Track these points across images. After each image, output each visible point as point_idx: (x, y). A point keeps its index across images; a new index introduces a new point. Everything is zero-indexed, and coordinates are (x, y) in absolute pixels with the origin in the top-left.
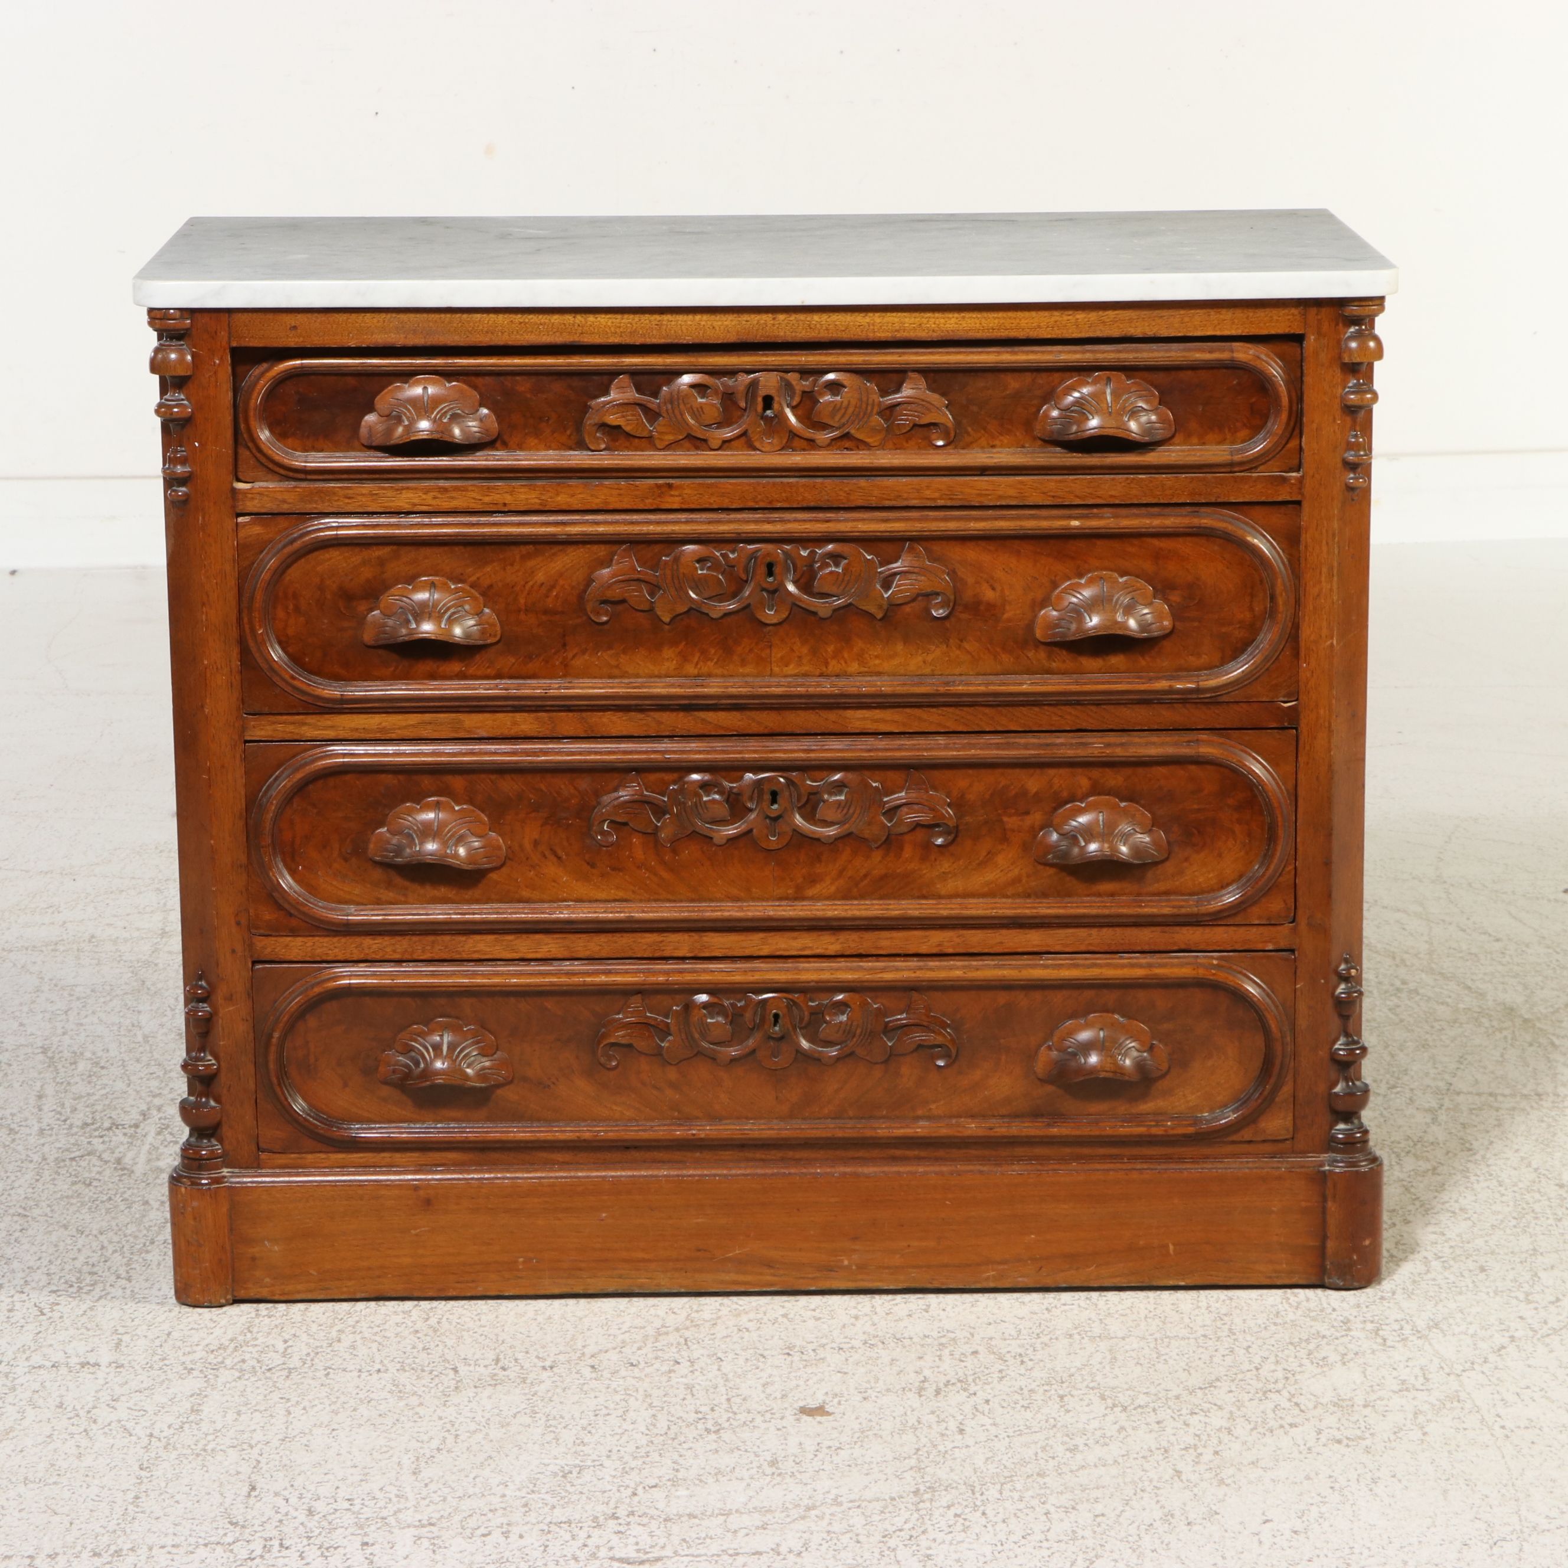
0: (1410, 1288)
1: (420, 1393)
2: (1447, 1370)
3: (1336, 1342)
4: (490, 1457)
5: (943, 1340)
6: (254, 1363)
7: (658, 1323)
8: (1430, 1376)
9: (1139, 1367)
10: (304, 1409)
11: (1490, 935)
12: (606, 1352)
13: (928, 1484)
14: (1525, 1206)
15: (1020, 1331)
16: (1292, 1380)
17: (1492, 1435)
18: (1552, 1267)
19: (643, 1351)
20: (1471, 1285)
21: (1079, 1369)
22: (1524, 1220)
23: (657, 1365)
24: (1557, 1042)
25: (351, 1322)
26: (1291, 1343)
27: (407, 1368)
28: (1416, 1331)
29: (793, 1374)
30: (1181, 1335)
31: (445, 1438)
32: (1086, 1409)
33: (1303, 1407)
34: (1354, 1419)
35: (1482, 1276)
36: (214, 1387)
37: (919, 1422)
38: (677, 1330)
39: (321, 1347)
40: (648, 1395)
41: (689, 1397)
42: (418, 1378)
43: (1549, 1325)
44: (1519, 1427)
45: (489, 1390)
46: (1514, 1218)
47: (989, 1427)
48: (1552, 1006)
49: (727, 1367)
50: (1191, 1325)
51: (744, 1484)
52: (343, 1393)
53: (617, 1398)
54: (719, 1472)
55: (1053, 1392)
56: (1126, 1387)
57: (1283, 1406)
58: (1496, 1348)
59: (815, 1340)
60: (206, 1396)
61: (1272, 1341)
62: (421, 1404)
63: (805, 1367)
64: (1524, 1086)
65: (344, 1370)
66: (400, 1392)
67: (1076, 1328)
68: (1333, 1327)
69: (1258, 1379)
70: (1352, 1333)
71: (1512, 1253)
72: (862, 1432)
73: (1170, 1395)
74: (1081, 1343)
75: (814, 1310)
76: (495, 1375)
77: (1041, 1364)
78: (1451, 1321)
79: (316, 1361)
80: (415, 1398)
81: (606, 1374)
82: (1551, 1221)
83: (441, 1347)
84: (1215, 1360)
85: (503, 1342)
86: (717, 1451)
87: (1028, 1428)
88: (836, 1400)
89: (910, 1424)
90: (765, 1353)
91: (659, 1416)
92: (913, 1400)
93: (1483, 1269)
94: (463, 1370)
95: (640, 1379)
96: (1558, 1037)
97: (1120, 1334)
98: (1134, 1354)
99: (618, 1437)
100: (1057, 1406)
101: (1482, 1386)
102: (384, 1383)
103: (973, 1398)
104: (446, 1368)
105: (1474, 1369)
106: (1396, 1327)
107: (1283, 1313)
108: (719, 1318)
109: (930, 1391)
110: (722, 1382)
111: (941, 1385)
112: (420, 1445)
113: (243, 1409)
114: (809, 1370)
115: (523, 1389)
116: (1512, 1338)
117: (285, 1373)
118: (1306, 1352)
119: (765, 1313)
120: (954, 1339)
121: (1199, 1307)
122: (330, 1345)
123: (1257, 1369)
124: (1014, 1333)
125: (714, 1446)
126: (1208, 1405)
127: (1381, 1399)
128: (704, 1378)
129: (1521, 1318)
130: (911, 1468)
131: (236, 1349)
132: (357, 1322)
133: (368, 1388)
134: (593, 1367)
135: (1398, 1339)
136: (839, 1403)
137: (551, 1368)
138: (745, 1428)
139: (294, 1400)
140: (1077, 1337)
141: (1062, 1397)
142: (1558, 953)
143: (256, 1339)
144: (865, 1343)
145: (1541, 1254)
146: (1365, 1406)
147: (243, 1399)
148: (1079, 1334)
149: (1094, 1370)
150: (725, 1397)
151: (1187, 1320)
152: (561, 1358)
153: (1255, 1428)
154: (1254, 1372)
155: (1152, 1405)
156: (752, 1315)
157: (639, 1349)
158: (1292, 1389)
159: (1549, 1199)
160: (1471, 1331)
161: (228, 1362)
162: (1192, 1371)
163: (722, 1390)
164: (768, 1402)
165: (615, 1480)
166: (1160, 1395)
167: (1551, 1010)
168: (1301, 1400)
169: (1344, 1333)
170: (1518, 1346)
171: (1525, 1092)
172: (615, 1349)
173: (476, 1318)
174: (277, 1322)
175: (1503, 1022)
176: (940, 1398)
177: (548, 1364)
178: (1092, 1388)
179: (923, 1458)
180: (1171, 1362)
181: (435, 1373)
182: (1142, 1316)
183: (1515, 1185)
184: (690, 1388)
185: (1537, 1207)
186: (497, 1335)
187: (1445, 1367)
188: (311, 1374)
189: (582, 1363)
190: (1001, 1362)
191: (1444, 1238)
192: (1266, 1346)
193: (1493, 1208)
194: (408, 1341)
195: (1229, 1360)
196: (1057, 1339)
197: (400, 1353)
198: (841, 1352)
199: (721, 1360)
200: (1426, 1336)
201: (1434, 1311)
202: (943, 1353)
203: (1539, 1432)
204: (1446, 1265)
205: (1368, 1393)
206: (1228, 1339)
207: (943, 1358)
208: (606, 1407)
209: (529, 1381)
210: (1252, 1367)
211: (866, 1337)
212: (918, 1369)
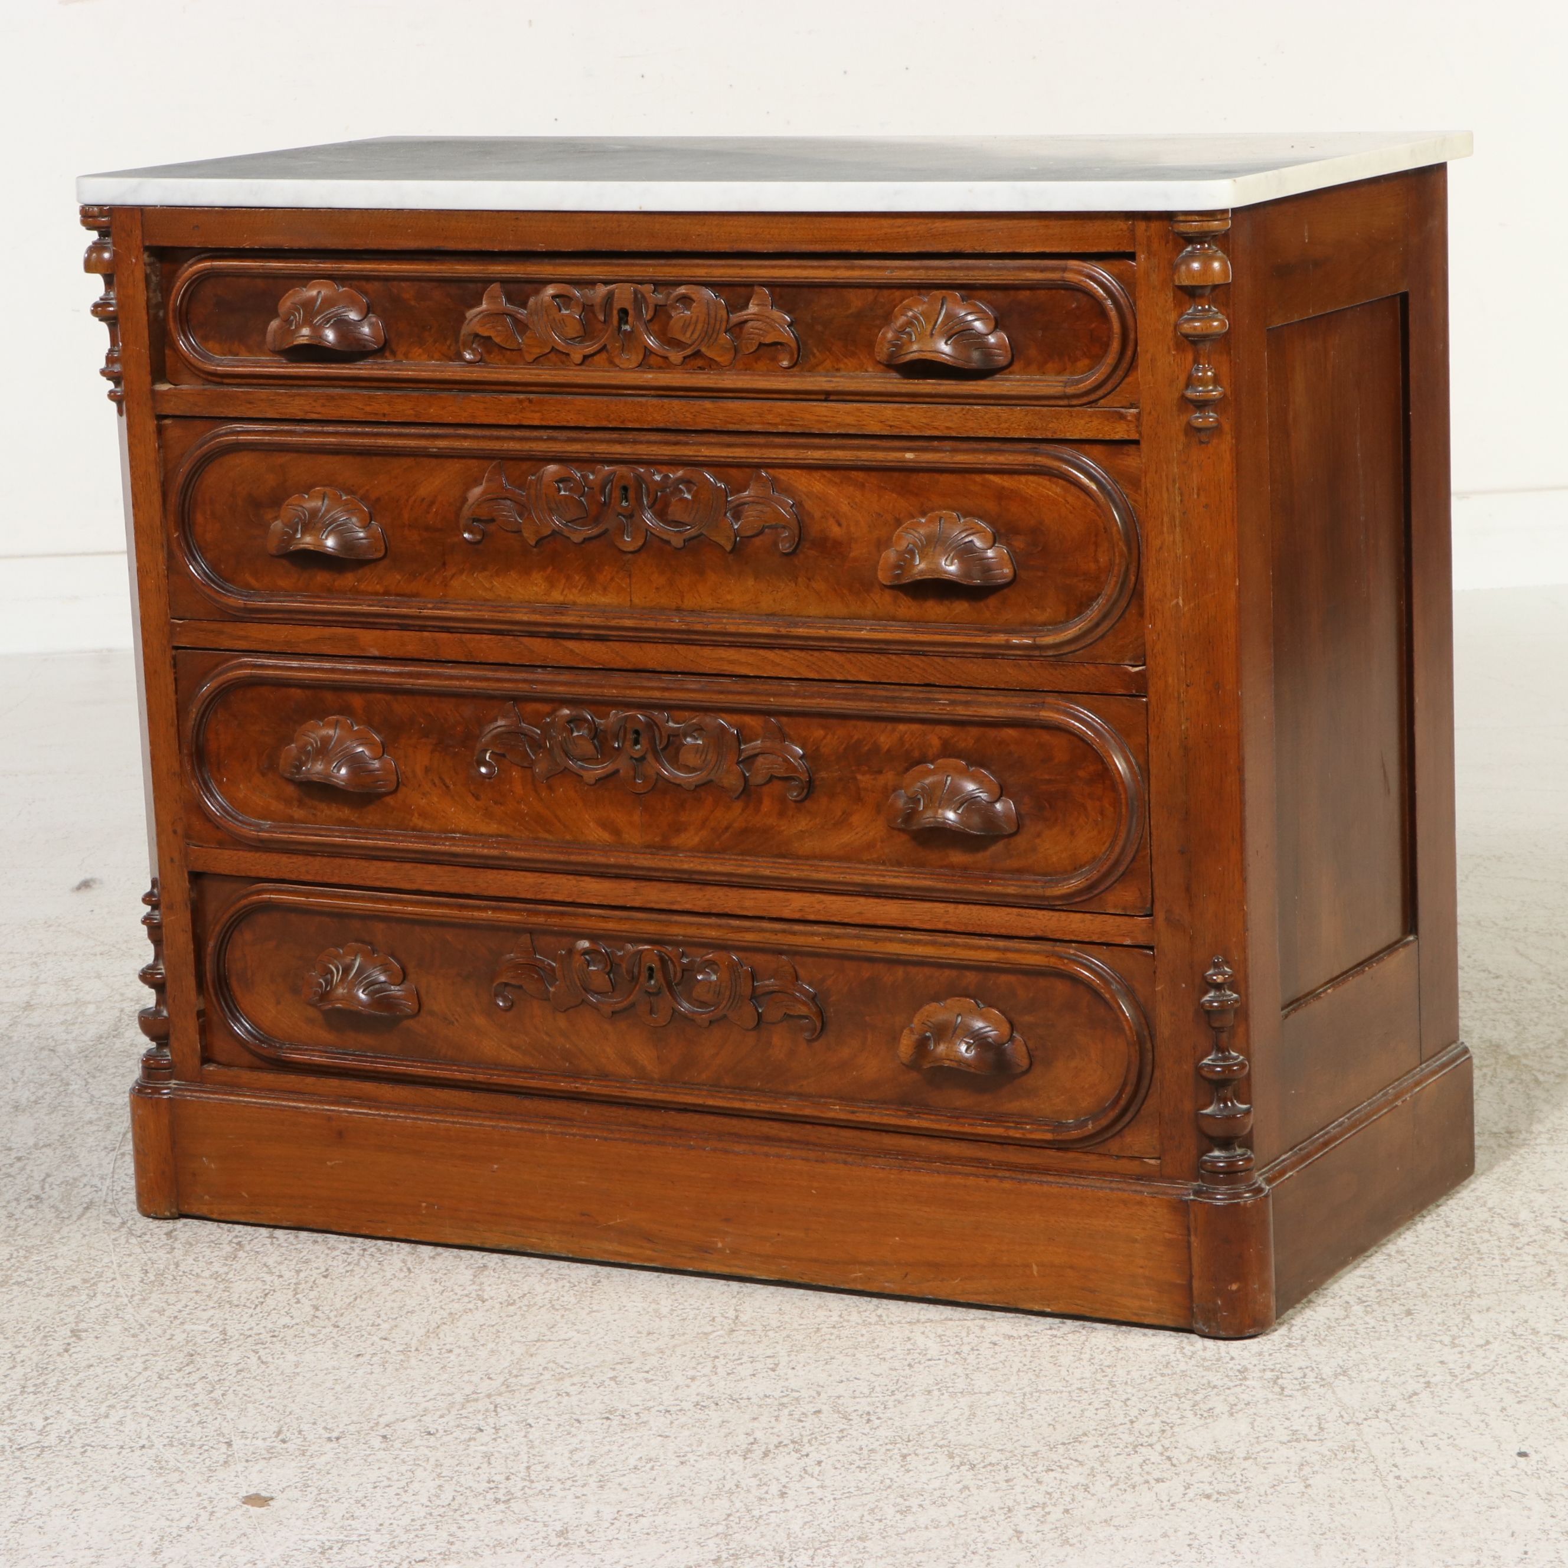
0: (1323, 1334)
1: (183, 1469)
2: (1347, 1418)
3: (1228, 1391)
4: (244, 1535)
5: (785, 1400)
7: (469, 1389)
8: (1326, 1426)
9: (999, 1423)
10: (49, 1489)
11: (1490, 972)
12: (404, 1420)
13: (731, 1552)
14: (1470, 1246)
15: (873, 1389)
16: (1169, 1433)
17: (1384, 1486)
18: (1488, 1309)
19: (445, 1419)
20: (1392, 1330)
21: (931, 1427)
22: (1466, 1261)
23: (457, 1433)
24: (1541, 1078)
25: (125, 1397)
26: (1176, 1395)
27: (175, 1444)
28: (1321, 1379)
29: (608, 1439)
30: (1053, 1389)
31: (198, 1515)
32: (930, 1469)
33: (1175, 1461)
34: (1230, 1473)
35: (1407, 1320)
37: (737, 1486)
38: (489, 1396)
39: (85, 1423)
40: (438, 1465)
41: (485, 1465)
42: (185, 1453)
43: (1473, 1370)
44: (1416, 1477)
45: (262, 1463)
46: (1456, 1259)
47: (815, 1490)
48: (1543, 1042)
49: (535, 1434)
50: (1067, 1378)
51: (525, 1555)
52: (96, 1471)
53: (404, 1468)
54: (499, 1544)
55: (896, 1451)
56: (981, 1443)
57: (1152, 1460)
58: (1407, 1395)
59: (640, 1403)
61: (1156, 1393)
62: (182, 1480)
63: (622, 1432)
64: (1496, 1124)
65: (105, 1447)
66: (161, 1468)
67: (937, 1384)
68: (1227, 1376)
69: (1131, 1432)
70: (1247, 1383)
71: (1446, 1295)
72: (671, 1498)
73: (1028, 1451)
74: (939, 1399)
75: (647, 1372)
76: (272, 1448)
77: (890, 1422)
78: (1362, 1367)
79: (75, 1437)
80: (177, 1474)
81: (397, 1444)
82: (1497, 1262)
83: (219, 1419)
84: (1086, 1414)
85: (291, 1413)
86: (502, 1522)
87: (858, 1488)
88: (649, 1465)
89: (727, 1488)
90: (581, 1418)
91: (446, 1486)
92: (736, 1463)
93: (1409, 1313)
94: (238, 1443)
95: (435, 1448)
96: (1544, 1073)
97: (985, 1389)
98: (995, 1410)
99: (394, 1509)
100: (898, 1466)
101: (1384, 1435)
102: (145, 1459)
103: (805, 1459)
104: (219, 1442)
105: (1377, 1417)
106: (1299, 1374)
107: (1174, 1364)
108: (539, 1382)
109: (758, 1453)
110: (525, 1449)
111: (771, 1447)
112: (169, 1523)
114: (626, 1435)
115: (300, 1462)
116: (1428, 1384)
117: (37, 1451)
118: (1191, 1403)
119: (591, 1376)
120: (797, 1399)
121: (1080, 1359)
122: (96, 1421)
123: (1132, 1422)
124: (866, 1391)
125: (501, 1516)
126: (1068, 1462)
127: (1265, 1450)
128: (505, 1445)
129: (1442, 1362)
130: (717, 1535)
132: (133, 1396)
133: (125, 1465)
134: (384, 1437)
135: (1298, 1387)
136: (652, 1469)
137: (338, 1439)
138: (541, 1496)
139: (39, 1479)
140: (936, 1393)
141: (904, 1457)
142: (1561, 988)
143: (14, 1417)
144: (697, 1404)
145: (1479, 1296)
146: (1245, 1459)
148: (939, 1390)
149: (948, 1427)
150: (525, 1465)
151: (1064, 1373)
152: (352, 1428)
153: (1116, 1484)
154: (1129, 1425)
155: (1004, 1463)
156: (575, 1380)
157: (442, 1417)
158: (1167, 1443)
159: (1499, 1239)
160: (1382, 1378)
162: (1058, 1426)
163: (525, 1458)
164: (572, 1469)
165: (379, 1555)
166: (1016, 1452)
167: (1542, 1046)
168: (1173, 1453)
169: (1238, 1382)
170: (1432, 1393)
171: (1495, 1130)
172: (414, 1417)
173: (267, 1389)
174: (42, 1399)
175: (1485, 1059)
176: (767, 1460)
177: (335, 1435)
178: (941, 1447)
179: (732, 1524)
180: (1036, 1417)
181: (206, 1447)
182: (1015, 1370)
183: (1464, 1225)
184: (488, 1457)
185: (1484, 1248)
186: (285, 1406)
187: (1345, 1415)
188: (65, 1452)
189: (373, 1434)
190: (844, 1421)
191: (1372, 1282)
192: (1149, 1398)
193: (1435, 1249)
194: (184, 1415)
195: (1102, 1414)
196: (913, 1395)
197: (172, 1427)
198: (667, 1415)
199: (531, 1426)
200: (1330, 1384)
201: (1345, 1357)
202: (781, 1413)
203: (1438, 1481)
204: (1369, 1309)
205: (1252, 1445)
206: (1106, 1391)
207: (780, 1419)
208: (388, 1479)
209: (309, 1454)
210: (1126, 1420)
211: (699, 1398)
212: (749, 1431)
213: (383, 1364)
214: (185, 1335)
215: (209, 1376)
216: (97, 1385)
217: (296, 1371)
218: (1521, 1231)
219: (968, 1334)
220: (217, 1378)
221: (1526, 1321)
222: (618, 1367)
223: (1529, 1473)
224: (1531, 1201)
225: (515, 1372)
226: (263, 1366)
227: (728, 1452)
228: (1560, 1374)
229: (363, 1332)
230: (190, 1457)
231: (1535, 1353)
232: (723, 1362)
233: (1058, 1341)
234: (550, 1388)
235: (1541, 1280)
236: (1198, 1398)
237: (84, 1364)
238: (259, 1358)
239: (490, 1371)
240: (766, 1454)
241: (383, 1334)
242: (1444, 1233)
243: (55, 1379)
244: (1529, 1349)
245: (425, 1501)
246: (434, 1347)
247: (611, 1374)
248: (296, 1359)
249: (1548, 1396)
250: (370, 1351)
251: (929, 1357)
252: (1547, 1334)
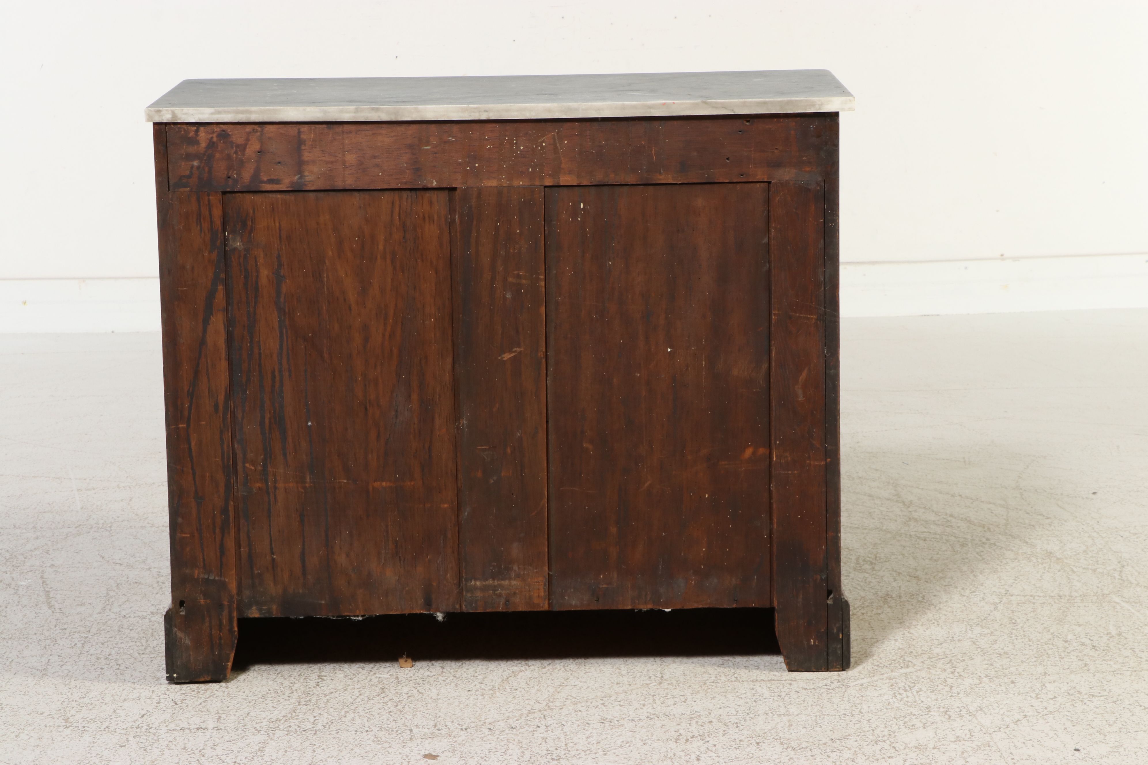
1: (389, 741)
2: (984, 731)
3: (921, 717)
5: (693, 716)
6: (296, 727)
7: (529, 708)
8: (974, 734)
9: (805, 729)
10: (323, 749)
11: (1044, 516)
12: (498, 721)
14: (1043, 651)
15: (738, 712)
16: (893, 736)
17: (1006, 762)
18: (1054, 682)
19: (519, 721)
20: (1004, 690)
21: (770, 730)
22: (1041, 658)
23: (527, 728)
24: (1074, 569)
25: (353, 707)
26: (895, 718)
27: (383, 730)
28: (969, 712)
29: (605, 733)
30: (831, 714)
32: (772, 749)
33: (897, 749)
34: (926, 755)
35: (1012, 686)
36: (272, 739)
37: (674, 755)
38: (540, 711)
39: (335, 720)
41: (544, 743)
42: (389, 734)
43: (1048, 710)
44: (1022, 759)
45: (429, 740)
46: (1036, 657)
47: (714, 758)
48: (1075, 552)
49: (566, 729)
50: (837, 709)
52: (346, 742)
53: (502, 744)
55: (753, 741)
56: (796, 738)
57: (886, 748)
58: (1015, 721)
59: (619, 716)
60: (267, 743)
61: (884, 717)
62: (390, 747)
63: (611, 729)
64: (1052, 591)
65: (348, 731)
66: (378, 741)
67: (770, 710)
68: (920, 710)
69: (873, 735)
70: (931, 713)
71: (1031, 674)
74: (772, 717)
75: (620, 701)
76: (434, 733)
77: (748, 728)
78: (990, 707)
79: (332, 726)
80: (387, 744)
81: (497, 732)
82: (1057, 659)
83: (403, 719)
84: (849, 726)
85: (439, 717)
87: (736, 758)
88: (628, 745)
89: (669, 756)
90: (589, 722)
91: (526, 752)
92: (672, 744)
93: (1013, 682)
94: (415, 730)
95: (516, 734)
96: (1076, 567)
97: (796, 713)
98: (802, 723)
99: (501, 762)
100: (755, 748)
101: (1004, 739)
102: (369, 736)
103: (707, 744)
104: (406, 730)
105: (1000, 731)
106: (958, 710)
107: (892, 703)
108: (565, 705)
109: (682, 740)
110: (563, 736)
111: (689, 738)
113: (288, 750)
114: (614, 730)
115: (449, 739)
116: (1025, 716)
117: (314, 732)
118: (903, 722)
119: (591, 703)
120: (699, 716)
121: (843, 700)
122: (340, 719)
123: (873, 730)
124: (734, 713)
126: (842, 748)
127: (943, 745)
128: (553, 734)
129: (1032, 706)
131: (286, 721)
132: (357, 707)
133: (360, 739)
134: (490, 729)
135: (958, 716)
136: (630, 746)
137: (466, 729)
139: (317, 745)
140: (770, 714)
141: (758, 743)
142: (1083, 525)
143: (298, 716)
144: (648, 717)
145: (1049, 675)
146: (934, 748)
147: (288, 744)
148: (772, 713)
149: (778, 731)
150: (564, 743)
151: (835, 706)
152: (472, 724)
153: (868, 759)
154: (872, 732)
155: (810, 748)
156: (583, 704)
157: (517, 720)
158: (892, 740)
159: (1058, 648)
160: (1001, 712)
161: (281, 727)
162: (835, 731)
163: (564, 740)
164: (589, 746)
166: (815, 743)
167: (1075, 553)
168: (897, 745)
169: (926, 713)
170: (1028, 720)
171: (1052, 594)
172: (503, 720)
173: (425, 706)
174: (310, 708)
175: (1044, 559)
176: (688, 743)
177: (464, 727)
178: (776, 740)
180: (824, 727)
181: (399, 732)
182: (810, 704)
183: (1039, 641)
184: (545, 739)
185: (1050, 652)
186: (436, 714)
187: (983, 730)
188: (328, 733)
189: (484, 727)
190: (725, 726)
191: (992, 667)
192: (880, 719)
193: (1024, 652)
194: (385, 716)
195: (857, 726)
196: (759, 715)
197: (380, 722)
198: (633, 722)
199: (564, 726)
200: (974, 715)
201: (981, 702)
202: (692, 722)
203: (1034, 761)
204: (991, 680)
205: (936, 742)
206: (858, 716)
207: (692, 725)
208: (496, 748)
209: (452, 736)
210: (870, 729)
211: (648, 714)
212: (676, 730)
213: (483, 695)
214: (377, 679)
215: (394, 698)
216: (337, 702)
217: (439, 697)
218: (1069, 644)
219: (783, 687)
220: (398, 700)
221: (1075, 688)
222: (604, 699)
223: (1081, 758)
224: (1073, 630)
225: (551, 700)
226: (421, 695)
227: (667, 739)
228: (1094, 713)
229: (469, 680)
230: (392, 736)
231: (1080, 703)
232: (658, 698)
233: (831, 691)
234: (571, 708)
235: (1081, 668)
236: (906, 720)
237: (328, 692)
238: (418, 691)
239: (538, 699)
240: (687, 741)
241: (480, 681)
242: (1029, 644)
243: (315, 699)
244: (1077, 701)
245: (516, 758)
246: (507, 687)
247: (602, 702)
248: (437, 692)
249: (1089, 723)
250: (475, 688)
251: (765, 697)
252: (1086, 694)
